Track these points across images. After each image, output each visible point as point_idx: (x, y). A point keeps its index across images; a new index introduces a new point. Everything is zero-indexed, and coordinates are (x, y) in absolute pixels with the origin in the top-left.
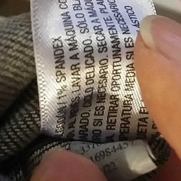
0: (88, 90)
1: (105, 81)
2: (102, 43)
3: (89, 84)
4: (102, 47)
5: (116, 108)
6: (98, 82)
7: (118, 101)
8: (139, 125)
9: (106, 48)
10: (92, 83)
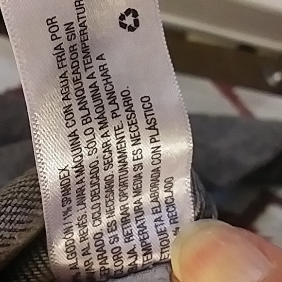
0: (95, 207)
1: (112, 194)
2: (108, 161)
3: (95, 200)
4: (108, 165)
5: (128, 218)
6: (104, 196)
7: (127, 210)
8: (156, 226)
9: (112, 164)
10: (98, 199)
